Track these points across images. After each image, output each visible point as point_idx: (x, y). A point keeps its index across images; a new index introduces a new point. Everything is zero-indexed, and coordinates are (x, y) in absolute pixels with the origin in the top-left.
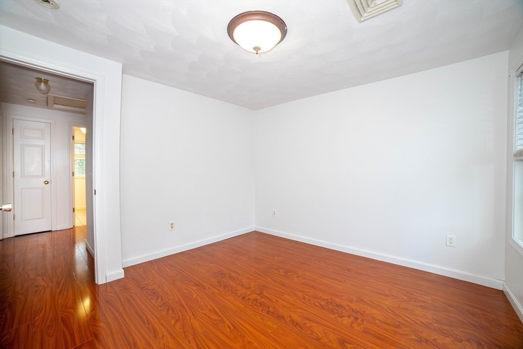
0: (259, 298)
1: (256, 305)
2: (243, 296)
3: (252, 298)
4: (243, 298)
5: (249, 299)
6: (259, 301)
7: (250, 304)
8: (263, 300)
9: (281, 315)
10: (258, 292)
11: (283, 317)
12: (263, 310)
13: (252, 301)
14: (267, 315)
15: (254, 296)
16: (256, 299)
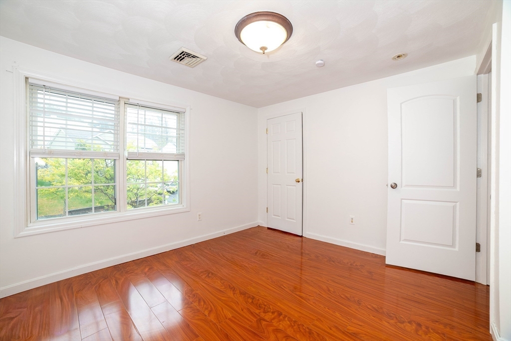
0: (262, 315)
1: (265, 306)
2: (281, 317)
3: (270, 314)
4: (280, 314)
5: (273, 313)
6: (262, 310)
7: (271, 307)
8: (257, 311)
9: (242, 295)
10: (264, 323)
11: (241, 293)
12: (258, 300)
13: (269, 310)
14: (254, 296)
15: (268, 316)
16: (266, 313)
